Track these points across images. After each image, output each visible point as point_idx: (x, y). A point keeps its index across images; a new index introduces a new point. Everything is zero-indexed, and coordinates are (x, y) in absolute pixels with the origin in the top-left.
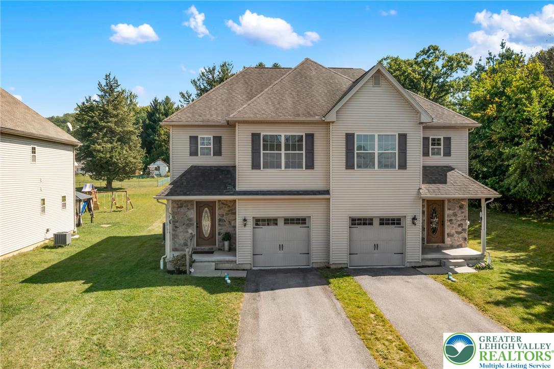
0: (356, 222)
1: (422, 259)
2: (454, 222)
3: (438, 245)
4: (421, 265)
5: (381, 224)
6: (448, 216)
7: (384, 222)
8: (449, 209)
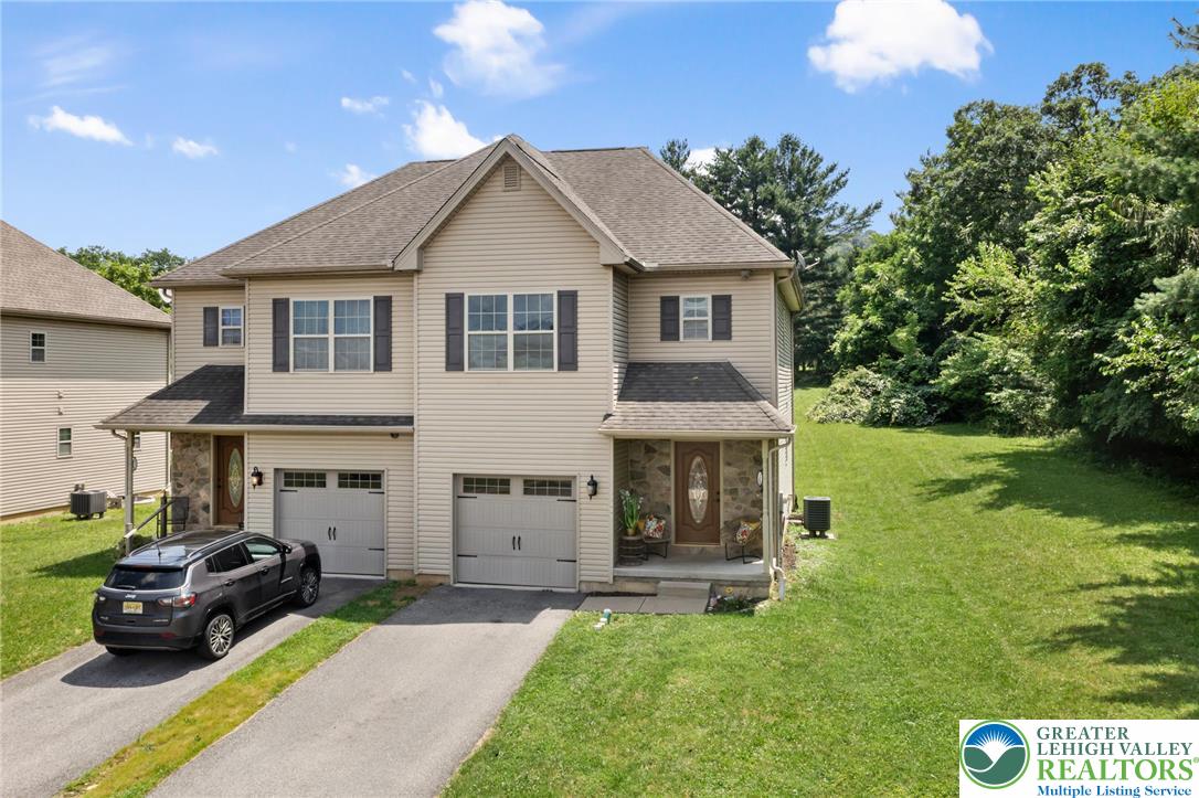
0: (472, 485)
1: (614, 577)
2: (741, 494)
3: (703, 549)
4: (613, 589)
5: (526, 492)
6: (725, 480)
7: (535, 486)
8: (729, 464)
